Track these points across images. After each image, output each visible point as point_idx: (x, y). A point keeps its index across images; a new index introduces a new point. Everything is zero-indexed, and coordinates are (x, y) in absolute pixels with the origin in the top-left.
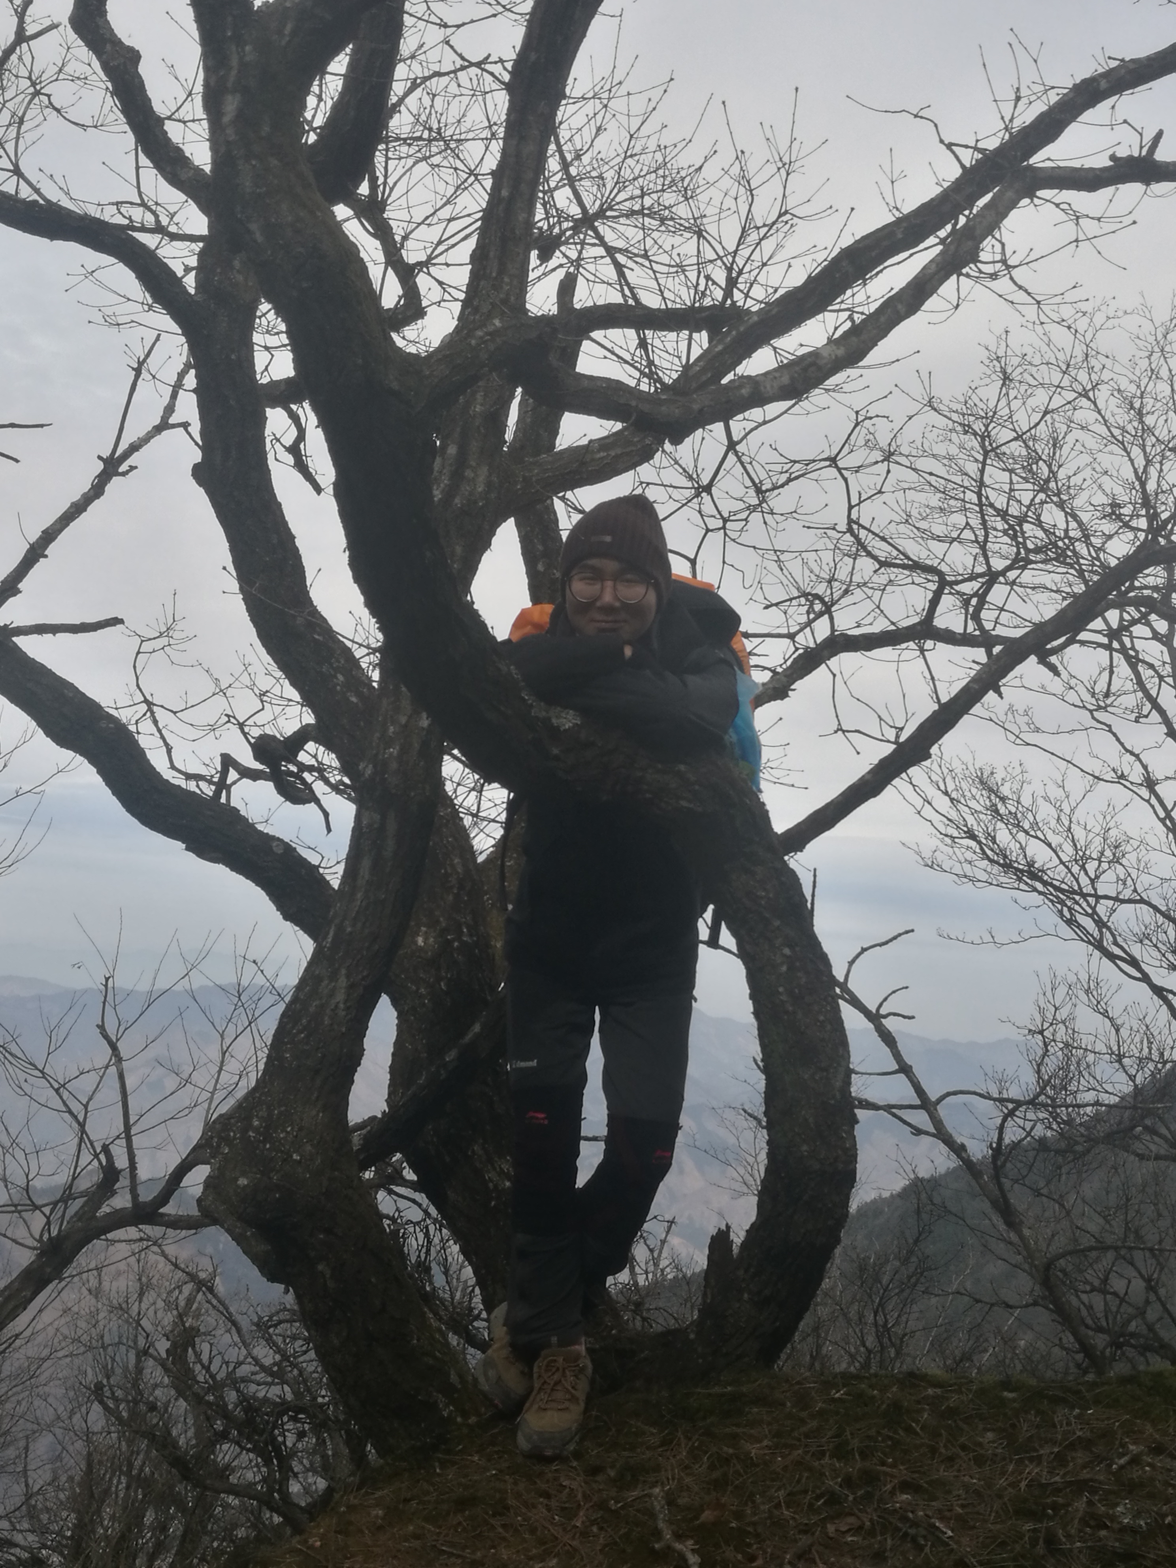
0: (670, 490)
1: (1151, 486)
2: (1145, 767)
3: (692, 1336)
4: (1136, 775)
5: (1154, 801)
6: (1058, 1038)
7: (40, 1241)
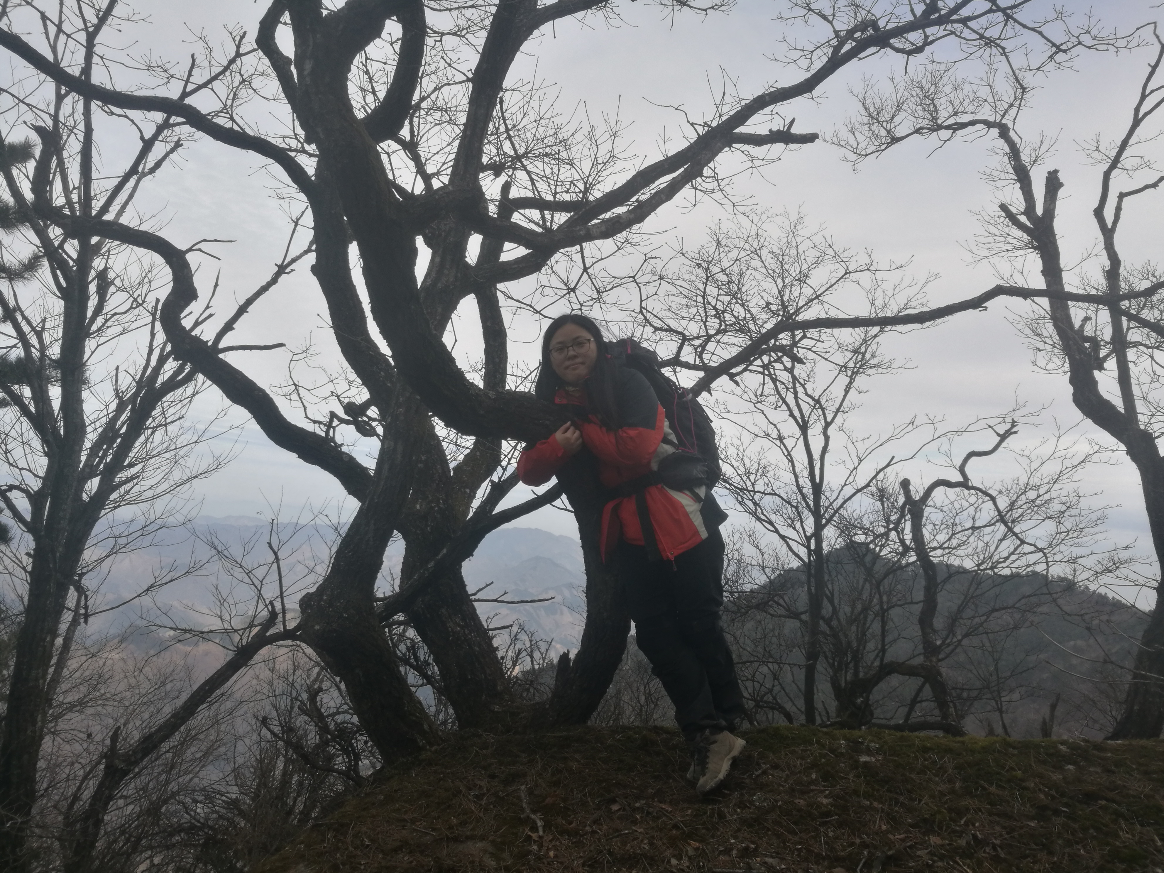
0: (555, 290)
1: (786, 298)
2: (779, 431)
3: (547, 706)
4: (774, 434)
5: (782, 447)
6: (735, 557)
7: (237, 647)
